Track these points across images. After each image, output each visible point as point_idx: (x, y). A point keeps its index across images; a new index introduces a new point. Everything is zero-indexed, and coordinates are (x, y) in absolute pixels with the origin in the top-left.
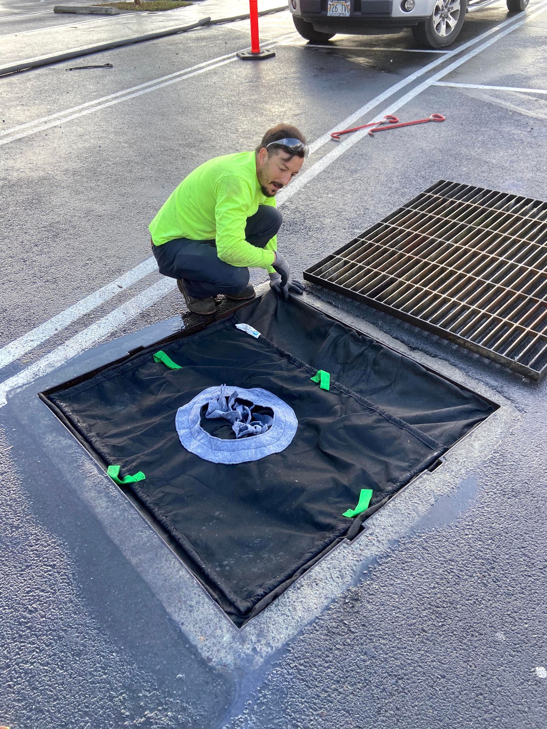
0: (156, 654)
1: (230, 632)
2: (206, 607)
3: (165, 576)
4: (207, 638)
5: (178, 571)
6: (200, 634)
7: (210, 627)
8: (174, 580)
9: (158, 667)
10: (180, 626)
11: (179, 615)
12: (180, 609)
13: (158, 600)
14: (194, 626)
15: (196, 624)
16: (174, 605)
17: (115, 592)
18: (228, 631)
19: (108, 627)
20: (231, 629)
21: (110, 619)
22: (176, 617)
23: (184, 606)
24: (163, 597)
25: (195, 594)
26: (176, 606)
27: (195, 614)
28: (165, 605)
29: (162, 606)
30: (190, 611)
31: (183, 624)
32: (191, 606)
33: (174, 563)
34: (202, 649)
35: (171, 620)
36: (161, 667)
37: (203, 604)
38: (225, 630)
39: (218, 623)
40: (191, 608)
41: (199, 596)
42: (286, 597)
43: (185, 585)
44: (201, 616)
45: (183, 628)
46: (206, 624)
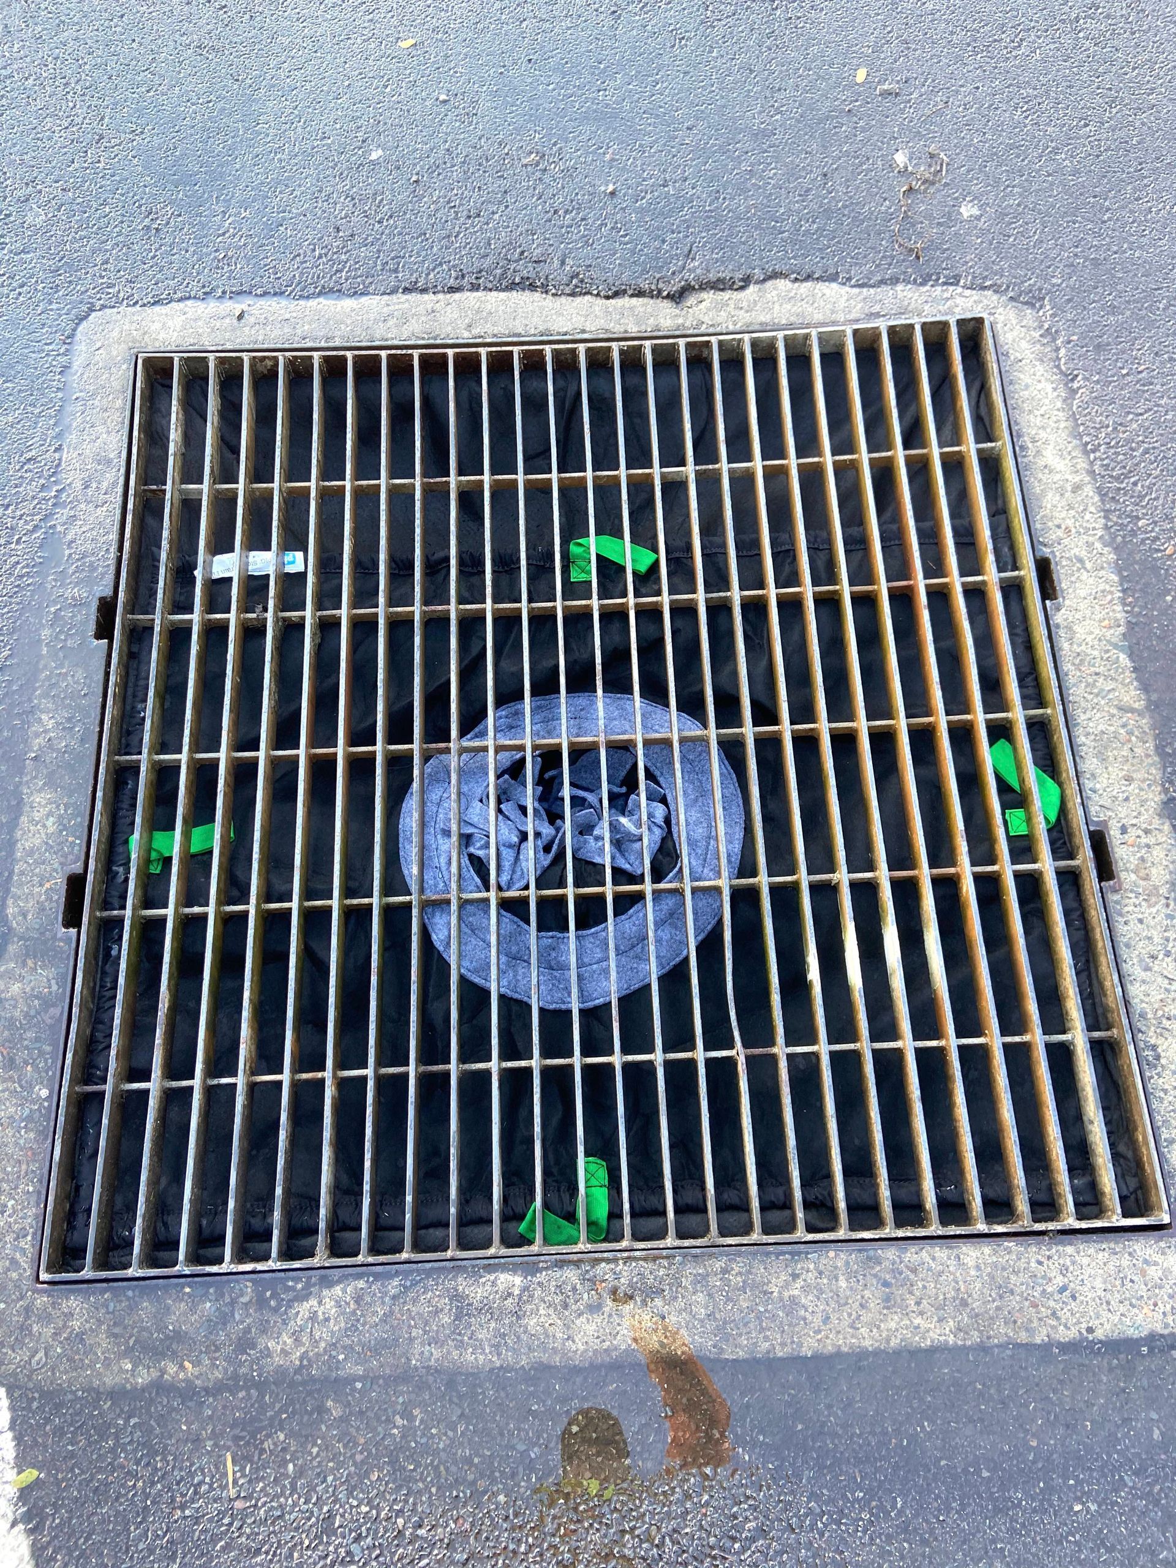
0: (1126, 1421)
1: (1167, 1250)
2: (1085, 1261)
3: (954, 1300)
4: (1151, 1302)
5: (960, 1264)
6: (1135, 1310)
7: (1132, 1281)
8: (978, 1285)
9: (1156, 1435)
10: (1091, 1337)
11: (1066, 1326)
12: (1054, 1314)
13: (1002, 1346)
14: (1109, 1310)
15: (1108, 1303)
16: (1035, 1321)
17: (923, 1427)
18: (1163, 1254)
19: (1003, 1488)
20: (1162, 1244)
21: (985, 1474)
22: (1065, 1335)
23: (1052, 1303)
24: (1001, 1332)
25: (1040, 1263)
26: (1040, 1319)
27: (1087, 1294)
28: (1023, 1337)
29: (1021, 1345)
30: (1074, 1298)
31: (1090, 1330)
32: (1063, 1289)
33: (934, 1259)
34: (1166, 1326)
35: (1065, 1347)
36: (1158, 1428)
37: (1073, 1263)
38: (1158, 1258)
39: (1134, 1261)
40: (1067, 1293)
41: (1049, 1258)
42: (1162, 1094)
43: (1004, 1269)
44: (1099, 1284)
45: (1099, 1334)
46: (1123, 1285)
